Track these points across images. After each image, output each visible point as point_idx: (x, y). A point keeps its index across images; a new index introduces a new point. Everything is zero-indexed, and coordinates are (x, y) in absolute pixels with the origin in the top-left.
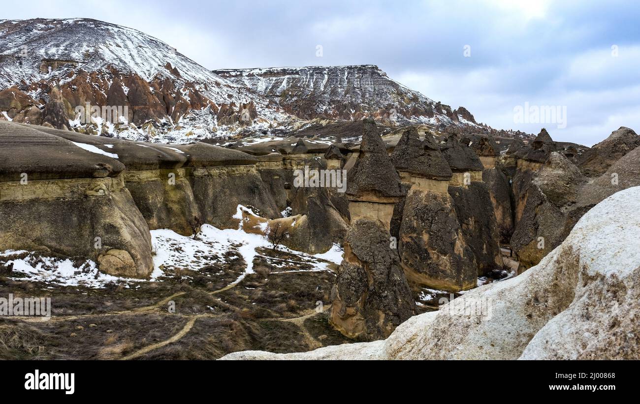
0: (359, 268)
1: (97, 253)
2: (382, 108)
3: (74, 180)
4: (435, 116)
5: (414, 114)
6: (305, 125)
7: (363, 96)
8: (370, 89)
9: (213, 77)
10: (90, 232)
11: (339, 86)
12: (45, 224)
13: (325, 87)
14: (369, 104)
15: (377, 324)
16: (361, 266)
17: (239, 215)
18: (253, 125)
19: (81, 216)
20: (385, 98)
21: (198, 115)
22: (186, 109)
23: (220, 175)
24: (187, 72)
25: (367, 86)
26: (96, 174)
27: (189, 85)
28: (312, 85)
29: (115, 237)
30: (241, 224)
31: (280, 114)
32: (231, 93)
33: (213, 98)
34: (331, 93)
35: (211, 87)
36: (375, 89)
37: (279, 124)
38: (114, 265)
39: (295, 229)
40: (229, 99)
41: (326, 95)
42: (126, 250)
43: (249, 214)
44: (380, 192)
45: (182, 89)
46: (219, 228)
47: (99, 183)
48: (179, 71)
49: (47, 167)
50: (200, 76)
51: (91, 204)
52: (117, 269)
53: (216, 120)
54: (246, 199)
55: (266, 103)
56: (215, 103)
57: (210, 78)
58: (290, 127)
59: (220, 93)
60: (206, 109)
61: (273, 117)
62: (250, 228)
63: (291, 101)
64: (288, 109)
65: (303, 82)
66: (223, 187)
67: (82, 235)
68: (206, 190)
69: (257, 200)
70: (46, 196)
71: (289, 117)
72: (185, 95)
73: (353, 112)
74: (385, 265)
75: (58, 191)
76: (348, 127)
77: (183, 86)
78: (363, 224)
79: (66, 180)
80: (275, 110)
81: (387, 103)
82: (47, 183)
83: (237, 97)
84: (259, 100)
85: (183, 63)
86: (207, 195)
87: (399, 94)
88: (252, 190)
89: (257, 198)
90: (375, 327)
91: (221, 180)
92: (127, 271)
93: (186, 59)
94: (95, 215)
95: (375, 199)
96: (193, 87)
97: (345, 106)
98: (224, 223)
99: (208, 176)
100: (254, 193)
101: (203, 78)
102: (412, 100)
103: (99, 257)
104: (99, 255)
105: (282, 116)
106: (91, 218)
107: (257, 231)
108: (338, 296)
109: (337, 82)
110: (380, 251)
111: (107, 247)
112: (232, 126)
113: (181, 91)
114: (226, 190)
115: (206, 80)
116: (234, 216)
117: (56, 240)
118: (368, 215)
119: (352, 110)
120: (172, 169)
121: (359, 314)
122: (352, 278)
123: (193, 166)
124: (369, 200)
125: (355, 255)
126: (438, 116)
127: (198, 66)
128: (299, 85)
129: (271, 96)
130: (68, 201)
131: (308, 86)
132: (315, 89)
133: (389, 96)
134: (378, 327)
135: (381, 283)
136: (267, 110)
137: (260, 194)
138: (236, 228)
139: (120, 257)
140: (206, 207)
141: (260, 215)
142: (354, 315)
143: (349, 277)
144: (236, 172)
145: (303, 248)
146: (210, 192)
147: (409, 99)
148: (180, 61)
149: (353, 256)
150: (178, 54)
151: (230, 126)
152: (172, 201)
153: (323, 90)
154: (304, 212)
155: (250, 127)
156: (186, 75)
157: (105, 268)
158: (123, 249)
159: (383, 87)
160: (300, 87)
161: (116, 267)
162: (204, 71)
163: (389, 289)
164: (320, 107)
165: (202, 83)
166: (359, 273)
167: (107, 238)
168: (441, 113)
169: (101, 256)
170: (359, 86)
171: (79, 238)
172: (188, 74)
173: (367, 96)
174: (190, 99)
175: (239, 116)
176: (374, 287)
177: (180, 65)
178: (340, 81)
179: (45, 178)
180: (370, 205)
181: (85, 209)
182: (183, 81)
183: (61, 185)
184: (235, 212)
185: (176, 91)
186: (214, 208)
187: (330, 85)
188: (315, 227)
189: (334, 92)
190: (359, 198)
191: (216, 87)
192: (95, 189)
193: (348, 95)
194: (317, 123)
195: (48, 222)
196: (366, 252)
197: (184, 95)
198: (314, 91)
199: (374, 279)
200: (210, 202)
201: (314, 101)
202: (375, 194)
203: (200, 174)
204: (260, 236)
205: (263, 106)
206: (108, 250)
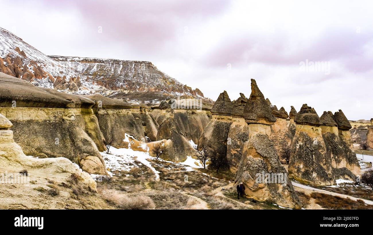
0: (262, 161)
1: (80, 158)
2: (155, 86)
3: (54, 109)
4: (184, 92)
5: (173, 90)
6: (114, 92)
7: (144, 79)
8: (148, 75)
9: (48, 59)
10: (71, 144)
11: (130, 72)
12: (41, 138)
13: (121, 72)
14: (147, 84)
15: (278, 192)
16: (263, 160)
17: (126, 140)
18: (79, 91)
19: (63, 133)
20: (156, 81)
21: (40, 82)
22: (31, 78)
23: (113, 115)
24: (31, 55)
25: (146, 73)
26: (68, 105)
27: (33, 63)
28: (113, 70)
29: (89, 148)
30: (129, 145)
31: (95, 85)
32: (61, 71)
33: (51, 73)
34: (125, 76)
35: (48, 66)
36: (150, 75)
37: (97, 91)
38: (93, 166)
39: (165, 147)
40: (61, 74)
41: (122, 77)
42: (97, 156)
43: (133, 139)
44: (268, 118)
45: (28, 65)
46: (116, 148)
47: (70, 112)
48: (25, 53)
49: (39, 98)
50: (39, 58)
51: (68, 126)
52: (94, 169)
53: (53, 86)
54: (128, 130)
55: (86, 78)
56: (52, 76)
57: (47, 60)
58: (103, 94)
59: (54, 70)
60: (45, 79)
61: (91, 87)
62: (135, 148)
63: (100, 78)
64: (99, 83)
65: (107, 68)
66: (116, 122)
67: (66, 146)
68: (106, 123)
69: (135, 131)
70: (37, 118)
71: (101, 88)
72: (31, 69)
73: (138, 88)
74: (276, 158)
75: (45, 115)
76: (144, 95)
77: (29, 63)
78: (261, 136)
79: (49, 108)
80: (92, 83)
81: (157, 83)
82: (37, 109)
83: (66, 73)
84: (81, 76)
85: (28, 48)
86: (108, 127)
87: (164, 79)
88: (131, 124)
89: (135, 129)
90: (277, 193)
91: (114, 118)
92: (100, 170)
93: (30, 46)
94: (72, 133)
95: (265, 122)
96: (36, 64)
97: (134, 84)
98: (119, 145)
99: (107, 114)
100: (133, 126)
101: (42, 59)
102: (171, 83)
103: (82, 161)
104: (81, 159)
105: (96, 87)
106: (70, 135)
107: (140, 150)
108: (251, 177)
109: (128, 69)
110: (271, 151)
111: (86, 154)
112: (64, 91)
113: (28, 66)
114: (117, 124)
115: (44, 61)
116: (124, 140)
117: (50, 149)
118: (262, 131)
119: (137, 86)
120: (88, 108)
121: (266, 187)
122: (259, 166)
123: (97, 108)
124: (263, 123)
125: (258, 153)
126: (185, 93)
127: (38, 52)
128: (104, 69)
129: (86, 74)
130: (53, 123)
131: (110, 70)
132: (114, 72)
133: (159, 80)
134: (279, 193)
135: (276, 168)
136: (86, 82)
137: (136, 127)
138: (127, 147)
139: (95, 161)
140: (108, 134)
141: (138, 140)
142: (263, 188)
143: (257, 166)
144: (121, 113)
145: (172, 158)
146: (109, 125)
147: (170, 82)
148: (25, 47)
149: (257, 154)
150: (24, 43)
151: (62, 91)
152: (90, 129)
153: (120, 73)
154: (169, 138)
155: (77, 92)
156: (30, 56)
157: (86, 168)
158: (95, 156)
159: (155, 74)
160: (105, 71)
161: (94, 168)
162: (42, 55)
163: (281, 172)
164: (118, 83)
165: (42, 62)
166: (262, 164)
167: (85, 148)
168: (187, 91)
169: (83, 160)
170: (141, 73)
171: (65, 148)
172: (31, 56)
173: (146, 78)
174: (34, 72)
175: (69, 85)
176: (272, 171)
177: (26, 50)
178: (130, 69)
179: (36, 106)
180: (262, 125)
181: (64, 129)
182: (28, 60)
183: (46, 111)
184: (124, 138)
185: (24, 66)
186: (112, 135)
187: (124, 71)
188: (177, 146)
189: (126, 75)
190: (257, 121)
191: (51, 65)
192: (68, 116)
193: (135, 78)
194: (121, 92)
195: (42, 136)
196: (265, 152)
197: (29, 69)
198: (114, 74)
199: (272, 166)
200: (110, 131)
201: (114, 80)
202: (265, 120)
203: (102, 113)
204: (142, 152)
205: (83, 80)
206: (87, 156)
